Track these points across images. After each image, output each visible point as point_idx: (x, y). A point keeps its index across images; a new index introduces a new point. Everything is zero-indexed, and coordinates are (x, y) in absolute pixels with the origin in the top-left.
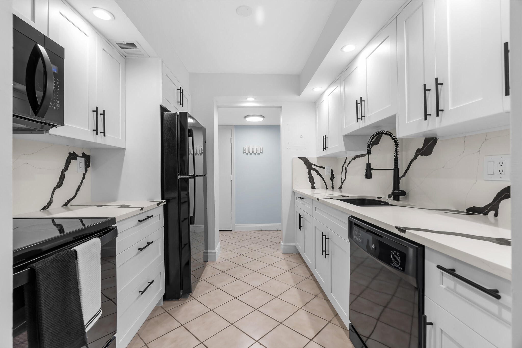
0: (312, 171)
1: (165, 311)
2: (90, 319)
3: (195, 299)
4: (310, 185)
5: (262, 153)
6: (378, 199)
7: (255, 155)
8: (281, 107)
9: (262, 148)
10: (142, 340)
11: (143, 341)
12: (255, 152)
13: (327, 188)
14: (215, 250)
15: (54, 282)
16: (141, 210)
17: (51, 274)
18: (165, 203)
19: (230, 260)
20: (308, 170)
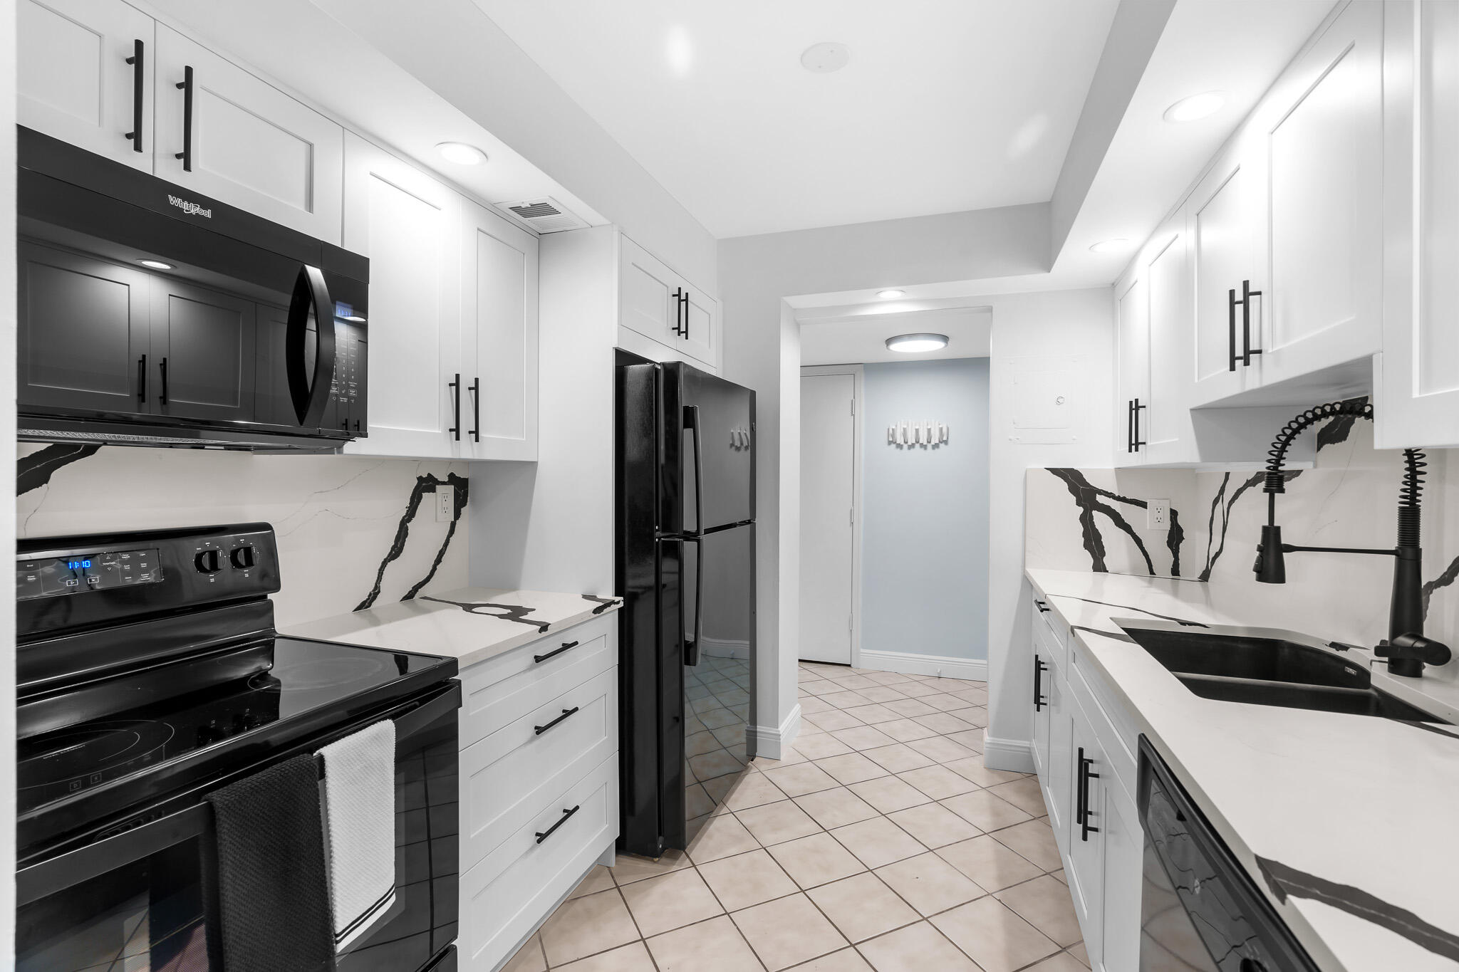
0: (1095, 513)
1: (616, 884)
2: (356, 918)
3: (694, 866)
4: (1089, 559)
5: (946, 442)
6: (1333, 651)
7: (922, 449)
8: (990, 310)
9: (945, 430)
10: (544, 953)
11: (545, 957)
12: (923, 440)
13: (1152, 572)
14: (778, 728)
15: (259, 832)
16: (540, 631)
17: (253, 815)
18: (621, 604)
19: (818, 763)
20: (1081, 510)
